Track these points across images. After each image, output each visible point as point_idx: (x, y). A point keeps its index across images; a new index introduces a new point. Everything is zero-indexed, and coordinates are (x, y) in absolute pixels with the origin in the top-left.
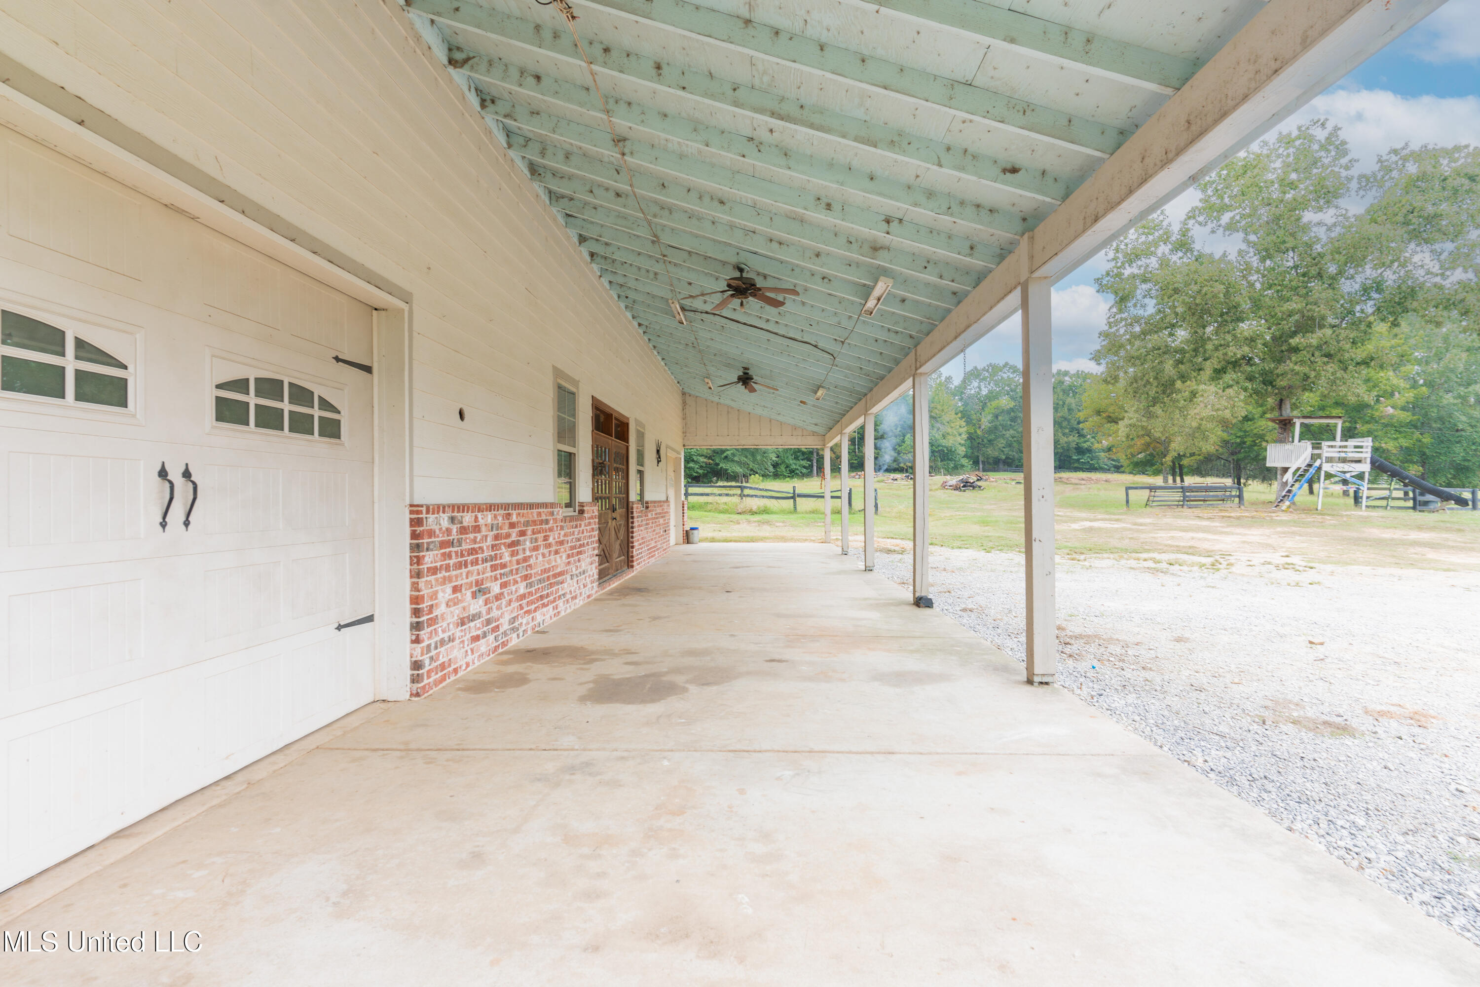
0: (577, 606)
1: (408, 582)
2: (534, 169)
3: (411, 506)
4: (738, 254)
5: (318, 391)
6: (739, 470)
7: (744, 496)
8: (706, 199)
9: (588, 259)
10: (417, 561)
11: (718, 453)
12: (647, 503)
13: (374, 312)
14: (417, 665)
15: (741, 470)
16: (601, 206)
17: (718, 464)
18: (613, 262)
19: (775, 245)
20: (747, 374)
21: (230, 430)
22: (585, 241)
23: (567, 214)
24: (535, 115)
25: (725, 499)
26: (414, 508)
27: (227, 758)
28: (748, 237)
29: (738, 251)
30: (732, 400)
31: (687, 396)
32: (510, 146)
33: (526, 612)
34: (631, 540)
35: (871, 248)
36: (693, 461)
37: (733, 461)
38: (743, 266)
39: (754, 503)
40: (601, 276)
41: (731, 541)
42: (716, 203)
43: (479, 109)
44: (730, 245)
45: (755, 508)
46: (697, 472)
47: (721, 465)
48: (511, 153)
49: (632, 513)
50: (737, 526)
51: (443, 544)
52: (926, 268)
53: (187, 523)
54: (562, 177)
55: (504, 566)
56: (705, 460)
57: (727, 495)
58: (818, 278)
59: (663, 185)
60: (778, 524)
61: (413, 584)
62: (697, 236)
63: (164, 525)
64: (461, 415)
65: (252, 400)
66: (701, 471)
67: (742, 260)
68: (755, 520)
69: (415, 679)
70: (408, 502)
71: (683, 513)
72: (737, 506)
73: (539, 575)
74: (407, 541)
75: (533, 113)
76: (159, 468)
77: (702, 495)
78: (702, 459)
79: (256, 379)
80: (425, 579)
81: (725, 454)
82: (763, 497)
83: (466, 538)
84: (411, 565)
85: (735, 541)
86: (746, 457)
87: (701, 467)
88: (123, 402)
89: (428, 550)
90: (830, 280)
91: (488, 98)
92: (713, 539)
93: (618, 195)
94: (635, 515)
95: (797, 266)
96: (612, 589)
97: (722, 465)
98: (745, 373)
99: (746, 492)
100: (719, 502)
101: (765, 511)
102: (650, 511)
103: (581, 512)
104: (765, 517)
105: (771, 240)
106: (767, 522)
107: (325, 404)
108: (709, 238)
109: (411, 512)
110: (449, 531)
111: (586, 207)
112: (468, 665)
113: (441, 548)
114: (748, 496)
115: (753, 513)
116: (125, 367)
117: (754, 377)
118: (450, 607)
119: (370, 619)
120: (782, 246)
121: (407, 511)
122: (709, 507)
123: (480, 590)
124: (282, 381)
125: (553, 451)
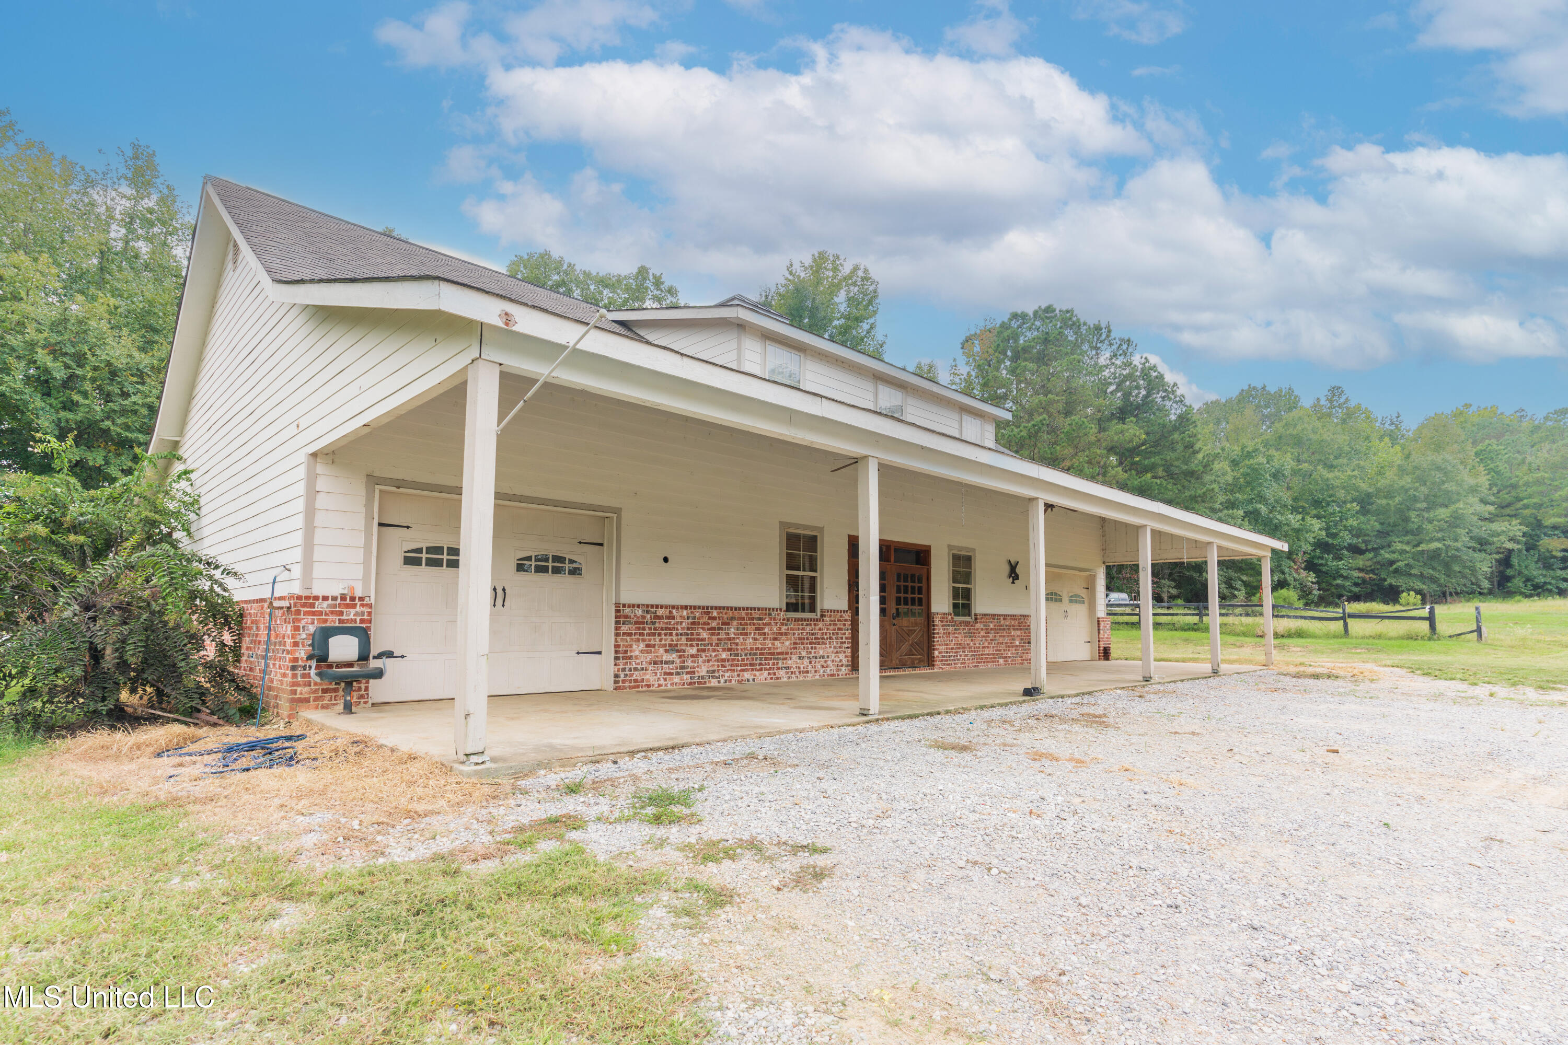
0: (808, 679)
1: (613, 638)
3: (616, 604)
5: (569, 557)
10: (617, 628)
12: (975, 615)
13: (605, 521)
14: (616, 676)
21: (522, 576)
33: (728, 670)
34: (932, 644)
51: (637, 623)
53: (503, 606)
55: (703, 640)
56: (1361, 575)
61: (616, 639)
63: (494, 606)
64: (666, 560)
65: (534, 563)
69: (616, 682)
70: (614, 602)
71: (1099, 629)
73: (748, 650)
74: (613, 619)
76: (493, 587)
79: (536, 555)
80: (622, 637)
83: (660, 622)
84: (615, 630)
89: (624, 624)
94: (938, 623)
102: (979, 623)
103: (822, 616)
107: (571, 562)
110: (644, 617)
113: (635, 625)
118: (643, 653)
119: (600, 653)
121: (614, 607)
123: (672, 648)
124: (549, 555)
125: (780, 576)
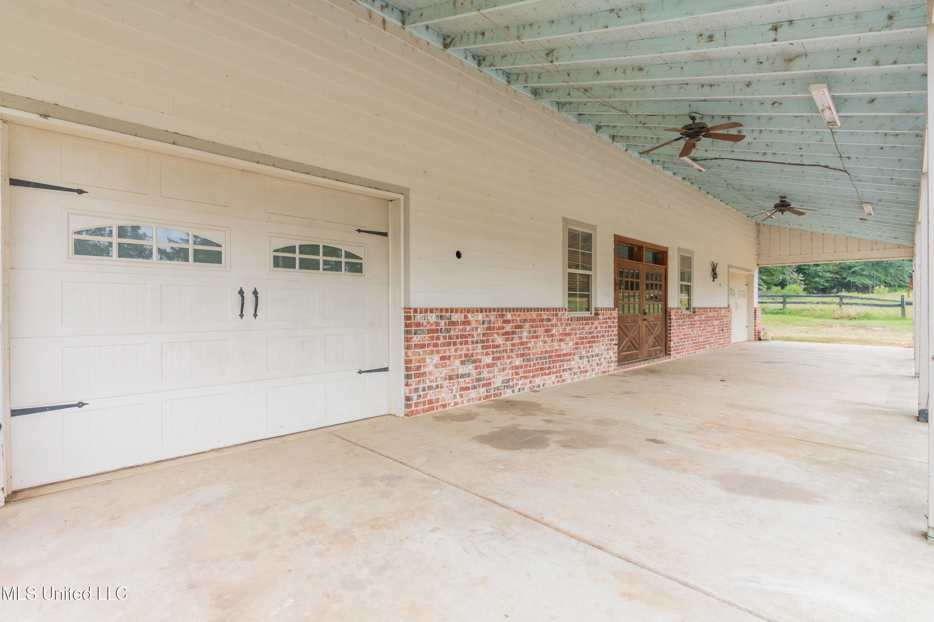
0: (587, 378)
1: (403, 351)
2: (536, 92)
3: (405, 308)
4: (690, 106)
5: (344, 248)
6: (867, 282)
7: (843, 303)
8: (629, 71)
9: (610, 140)
10: (407, 340)
11: (845, 269)
12: (694, 309)
13: (390, 202)
14: (408, 399)
15: (871, 282)
16: (588, 102)
17: (845, 278)
18: (628, 138)
19: (706, 88)
20: (785, 201)
21: (282, 271)
22: (600, 128)
23: (579, 114)
24: (504, 58)
25: (821, 306)
26: (407, 310)
27: (281, 427)
28: (682, 89)
29: (690, 103)
30: (800, 225)
31: (761, 225)
32: (509, 82)
33: (521, 377)
34: (669, 335)
35: (785, 60)
36: (819, 276)
37: (862, 275)
38: (694, 114)
39: (853, 310)
40: (626, 150)
41: (805, 341)
42: (636, 72)
43: (477, 68)
44: (682, 100)
45: (853, 314)
46: (823, 285)
47: (848, 279)
48: (513, 87)
49: (670, 316)
50: (830, 329)
51: (430, 331)
52: (855, 59)
53: (255, 315)
54: (552, 91)
55: (498, 346)
56: (831, 275)
57: (824, 303)
58: (768, 106)
59: (598, 72)
60: (875, 329)
61: (406, 353)
62: (656, 102)
63: (242, 316)
64: (459, 255)
65: (297, 256)
66: (827, 284)
67: (694, 110)
68: (850, 324)
69: (408, 406)
70: (403, 306)
71: (755, 317)
72: (834, 312)
73: (539, 354)
74: (403, 328)
75: (503, 57)
76: (239, 290)
77: (799, 303)
78: (828, 275)
79: (300, 246)
80: (413, 350)
81: (853, 270)
82: (865, 305)
83: (455, 329)
84: (405, 342)
85: (809, 341)
86: (877, 271)
87: (827, 281)
88: (220, 262)
89: (415, 334)
90: (780, 104)
91: (481, 58)
92: (789, 338)
93: (586, 90)
94: (673, 317)
95: (745, 100)
96: (634, 369)
97: (851, 279)
98: (781, 201)
99: (845, 301)
100: (816, 308)
101: (866, 317)
102: (696, 315)
103: (597, 314)
104: (865, 322)
105: (703, 86)
106: (864, 327)
107: (349, 255)
108: (663, 101)
109: (405, 312)
110: (437, 324)
111: (580, 106)
112: (456, 404)
113: (428, 333)
114: (847, 304)
115: (850, 318)
116: (221, 246)
117: (791, 203)
118: (438, 368)
119: (386, 369)
120: (713, 87)
121: (403, 312)
122: (805, 313)
123: (468, 358)
124: (319, 246)
125: (563, 274)
